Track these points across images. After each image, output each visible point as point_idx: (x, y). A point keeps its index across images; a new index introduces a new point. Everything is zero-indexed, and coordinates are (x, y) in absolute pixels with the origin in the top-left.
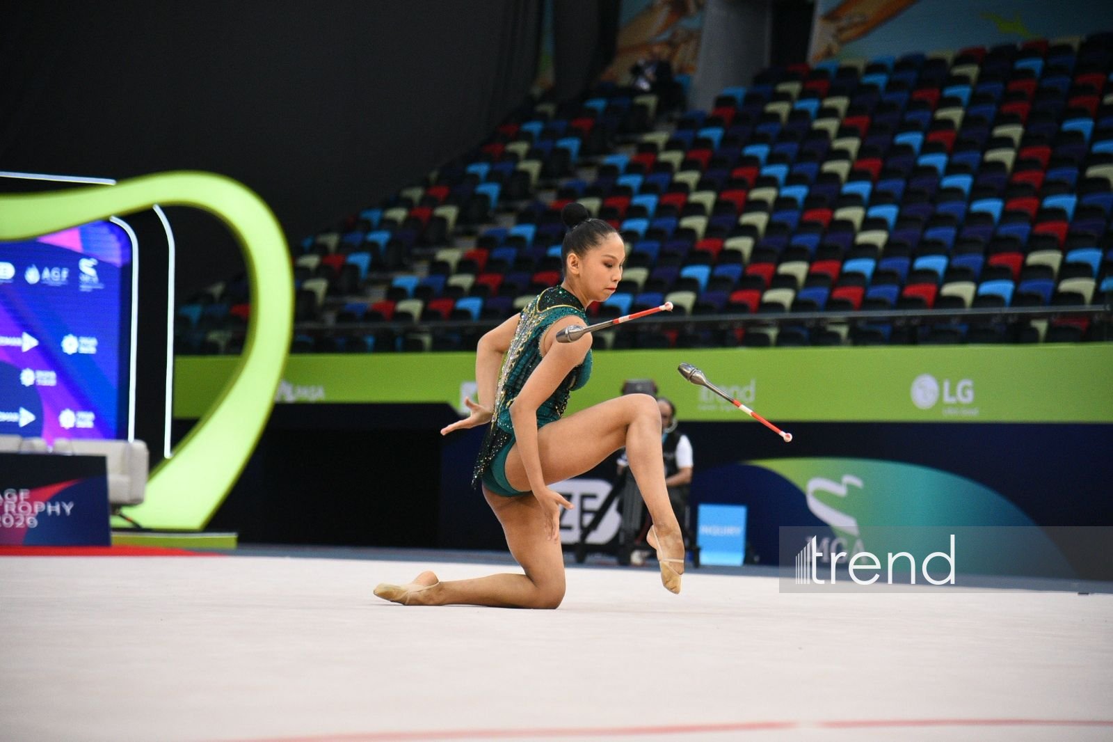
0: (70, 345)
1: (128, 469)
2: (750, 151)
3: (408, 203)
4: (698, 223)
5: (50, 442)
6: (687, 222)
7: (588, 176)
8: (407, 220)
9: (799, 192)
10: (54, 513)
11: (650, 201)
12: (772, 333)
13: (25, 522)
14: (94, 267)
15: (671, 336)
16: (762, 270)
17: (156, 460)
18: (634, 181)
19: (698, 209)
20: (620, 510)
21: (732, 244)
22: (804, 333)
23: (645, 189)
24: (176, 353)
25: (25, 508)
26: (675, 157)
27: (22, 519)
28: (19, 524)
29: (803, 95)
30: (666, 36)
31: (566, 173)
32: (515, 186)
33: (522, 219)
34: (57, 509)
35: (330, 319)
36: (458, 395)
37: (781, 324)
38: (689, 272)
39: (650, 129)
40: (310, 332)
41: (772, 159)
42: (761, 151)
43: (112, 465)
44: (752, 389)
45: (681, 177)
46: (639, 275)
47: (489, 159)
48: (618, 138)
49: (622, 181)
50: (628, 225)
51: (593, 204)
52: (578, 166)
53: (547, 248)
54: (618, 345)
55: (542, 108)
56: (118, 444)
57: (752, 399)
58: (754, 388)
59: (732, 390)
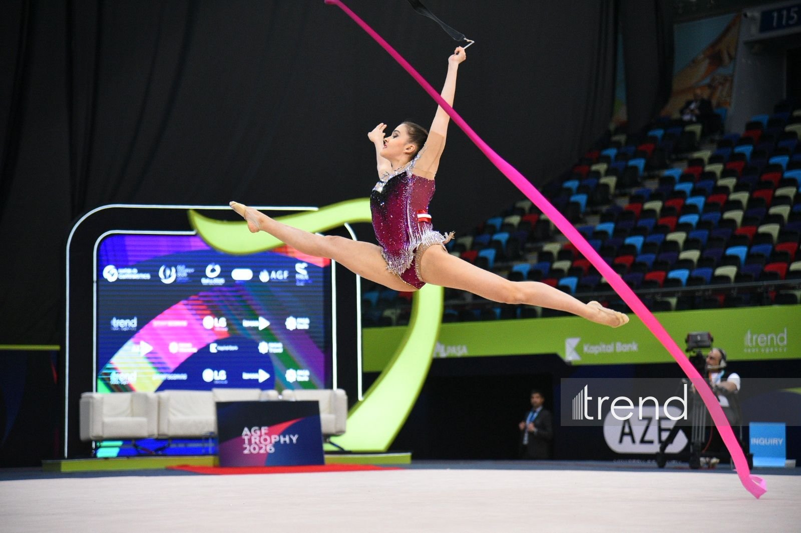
0: (292, 323)
1: (333, 410)
2: (774, 160)
3: (521, 212)
4: (737, 215)
5: (280, 393)
6: (728, 215)
7: (652, 185)
8: (521, 223)
10: (285, 442)
11: (700, 201)
13: (266, 450)
14: (306, 268)
15: (720, 298)
16: (788, 247)
17: (352, 402)
18: (687, 187)
19: (737, 205)
21: (763, 229)
23: (695, 193)
24: (363, 326)
25: (265, 440)
26: (718, 168)
27: (264, 447)
28: (262, 451)
30: (707, 81)
31: (636, 183)
32: (597, 196)
33: (603, 220)
34: (287, 439)
35: (469, 297)
36: (563, 349)
38: (731, 251)
39: (698, 149)
40: (455, 307)
41: (792, 166)
42: (783, 160)
43: (323, 407)
44: (785, 337)
45: (721, 182)
46: (693, 255)
47: (579, 177)
48: (673, 157)
49: (678, 187)
50: (684, 219)
51: (657, 205)
52: (645, 178)
53: (624, 238)
54: (681, 307)
55: (616, 138)
56: (327, 392)
57: (785, 342)
58: (787, 334)
59: (769, 337)
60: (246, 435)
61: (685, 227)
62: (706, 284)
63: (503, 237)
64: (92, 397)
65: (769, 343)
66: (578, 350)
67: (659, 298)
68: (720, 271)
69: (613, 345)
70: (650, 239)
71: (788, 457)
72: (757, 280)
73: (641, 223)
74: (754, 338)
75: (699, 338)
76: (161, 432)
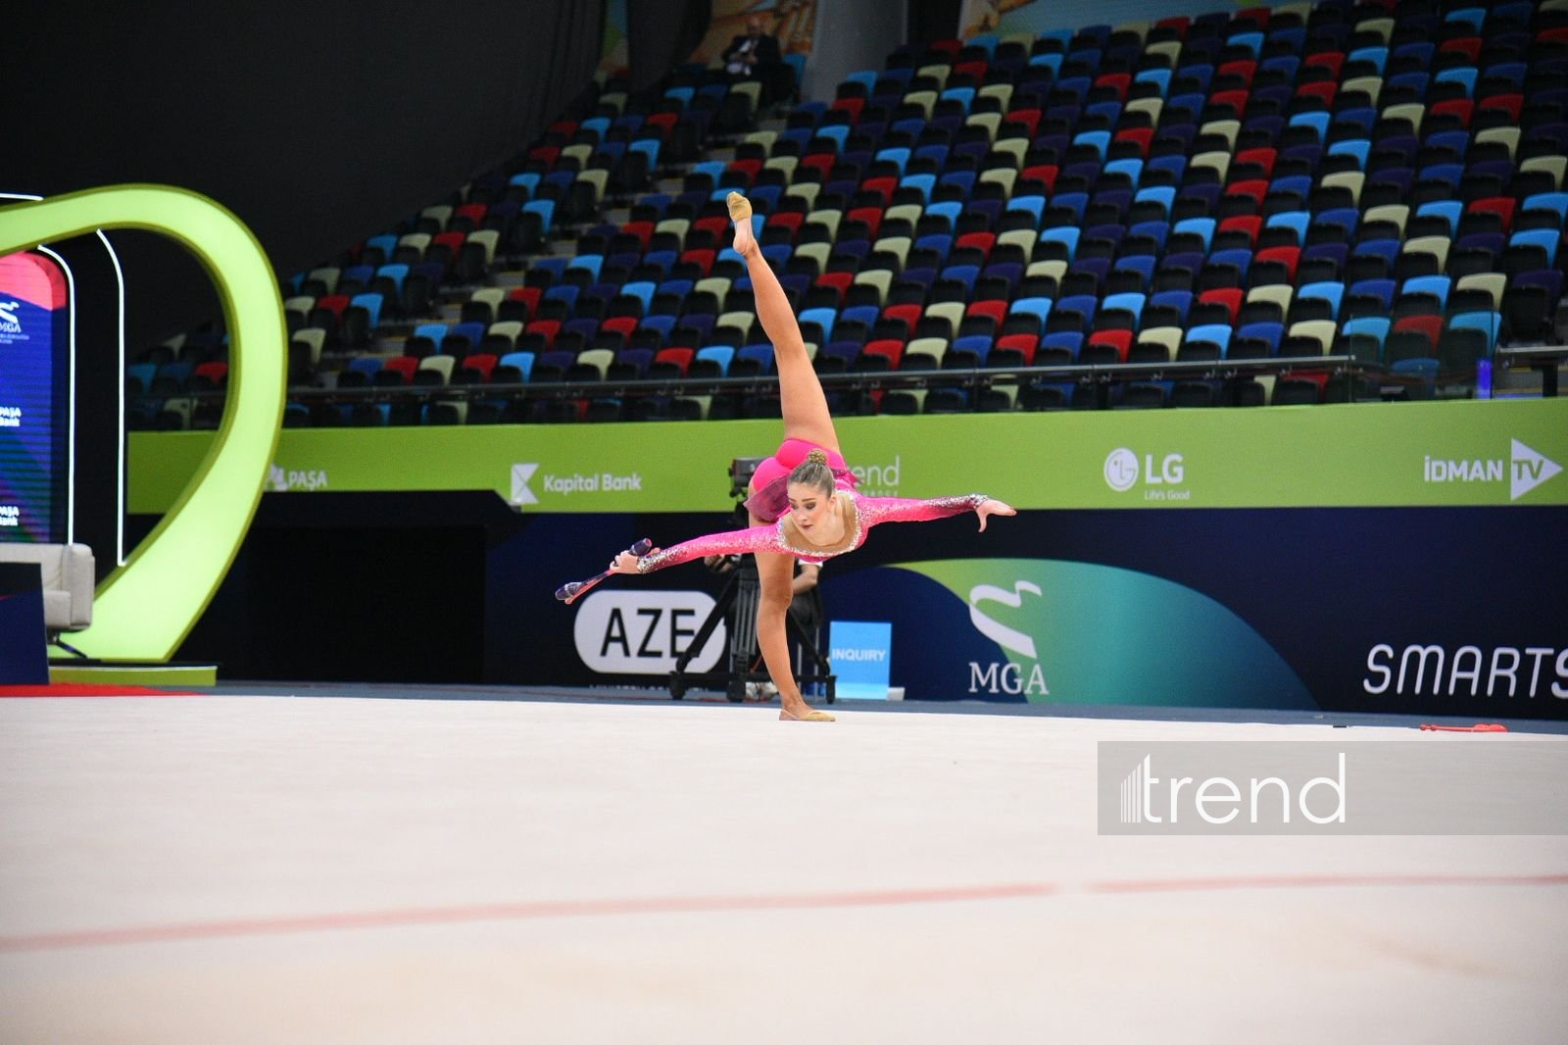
1: (67, 583)
2: (885, 155)
3: (431, 227)
4: (819, 252)
7: (672, 189)
8: (430, 248)
9: (951, 209)
12: (920, 395)
14: (16, 312)
16: (905, 312)
17: (105, 570)
19: (818, 232)
21: (863, 278)
22: (961, 395)
24: (129, 427)
26: (787, 164)
29: (953, 81)
30: (770, 3)
31: (643, 185)
32: (575, 203)
33: (585, 247)
35: (331, 381)
36: (508, 483)
37: (932, 383)
38: (807, 315)
39: (753, 128)
40: (304, 399)
41: (915, 166)
42: (900, 155)
43: (47, 575)
44: (897, 471)
45: (793, 190)
46: (742, 320)
47: (540, 167)
48: (710, 139)
49: (719, 195)
50: (727, 254)
51: (679, 226)
52: (659, 176)
53: (621, 285)
54: (718, 413)
55: (606, 99)
56: (56, 549)
57: (896, 482)
58: (900, 468)
59: (870, 470)
61: (729, 269)
62: (764, 373)
63: (397, 272)
65: (868, 483)
66: (534, 484)
67: (680, 398)
69: (596, 477)
70: (669, 287)
71: (894, 682)
72: (850, 370)
73: (651, 258)
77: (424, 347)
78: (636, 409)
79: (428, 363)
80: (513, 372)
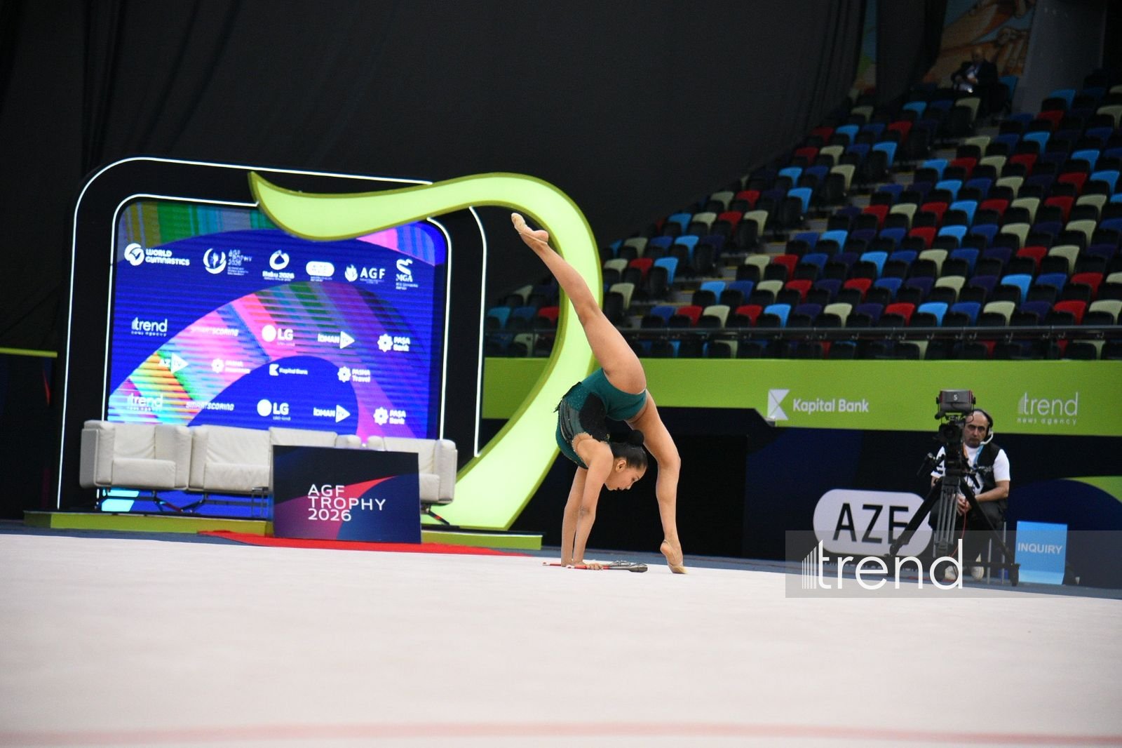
1: (438, 468)
2: (1078, 155)
3: (717, 207)
4: (1021, 230)
5: (364, 440)
6: (1008, 229)
7: (905, 181)
8: (715, 223)
10: (367, 508)
11: (970, 207)
12: (1099, 345)
13: (340, 517)
14: (409, 267)
15: (988, 346)
16: (1089, 279)
17: (465, 459)
18: (954, 185)
19: (1021, 215)
20: (933, 523)
23: (964, 195)
24: (486, 352)
25: (340, 503)
26: (998, 161)
27: (337, 513)
28: (334, 519)
30: (992, 36)
31: (882, 176)
32: (828, 190)
33: (834, 224)
34: (370, 504)
35: (636, 323)
36: (765, 403)
37: (1108, 336)
38: (1008, 280)
39: (972, 134)
41: (1102, 164)
42: (1091, 155)
43: (423, 463)
44: (1076, 404)
45: (1002, 182)
46: (956, 282)
47: (802, 163)
48: (938, 142)
49: (941, 185)
50: (945, 231)
51: (909, 209)
52: (895, 170)
53: (861, 254)
54: (932, 354)
55: (857, 110)
56: (430, 443)
57: (1076, 412)
58: (1079, 402)
59: (1053, 403)
60: (312, 494)
61: (947, 242)
62: (970, 325)
63: (690, 241)
64: (99, 427)
65: (1053, 413)
66: (785, 406)
67: (903, 342)
68: (991, 307)
69: (834, 401)
70: (896, 256)
72: (1041, 323)
73: (886, 233)
74: (1033, 402)
75: (956, 398)
76: (193, 483)
77: (706, 299)
78: (867, 349)
79: (710, 311)
80: (774, 319)
